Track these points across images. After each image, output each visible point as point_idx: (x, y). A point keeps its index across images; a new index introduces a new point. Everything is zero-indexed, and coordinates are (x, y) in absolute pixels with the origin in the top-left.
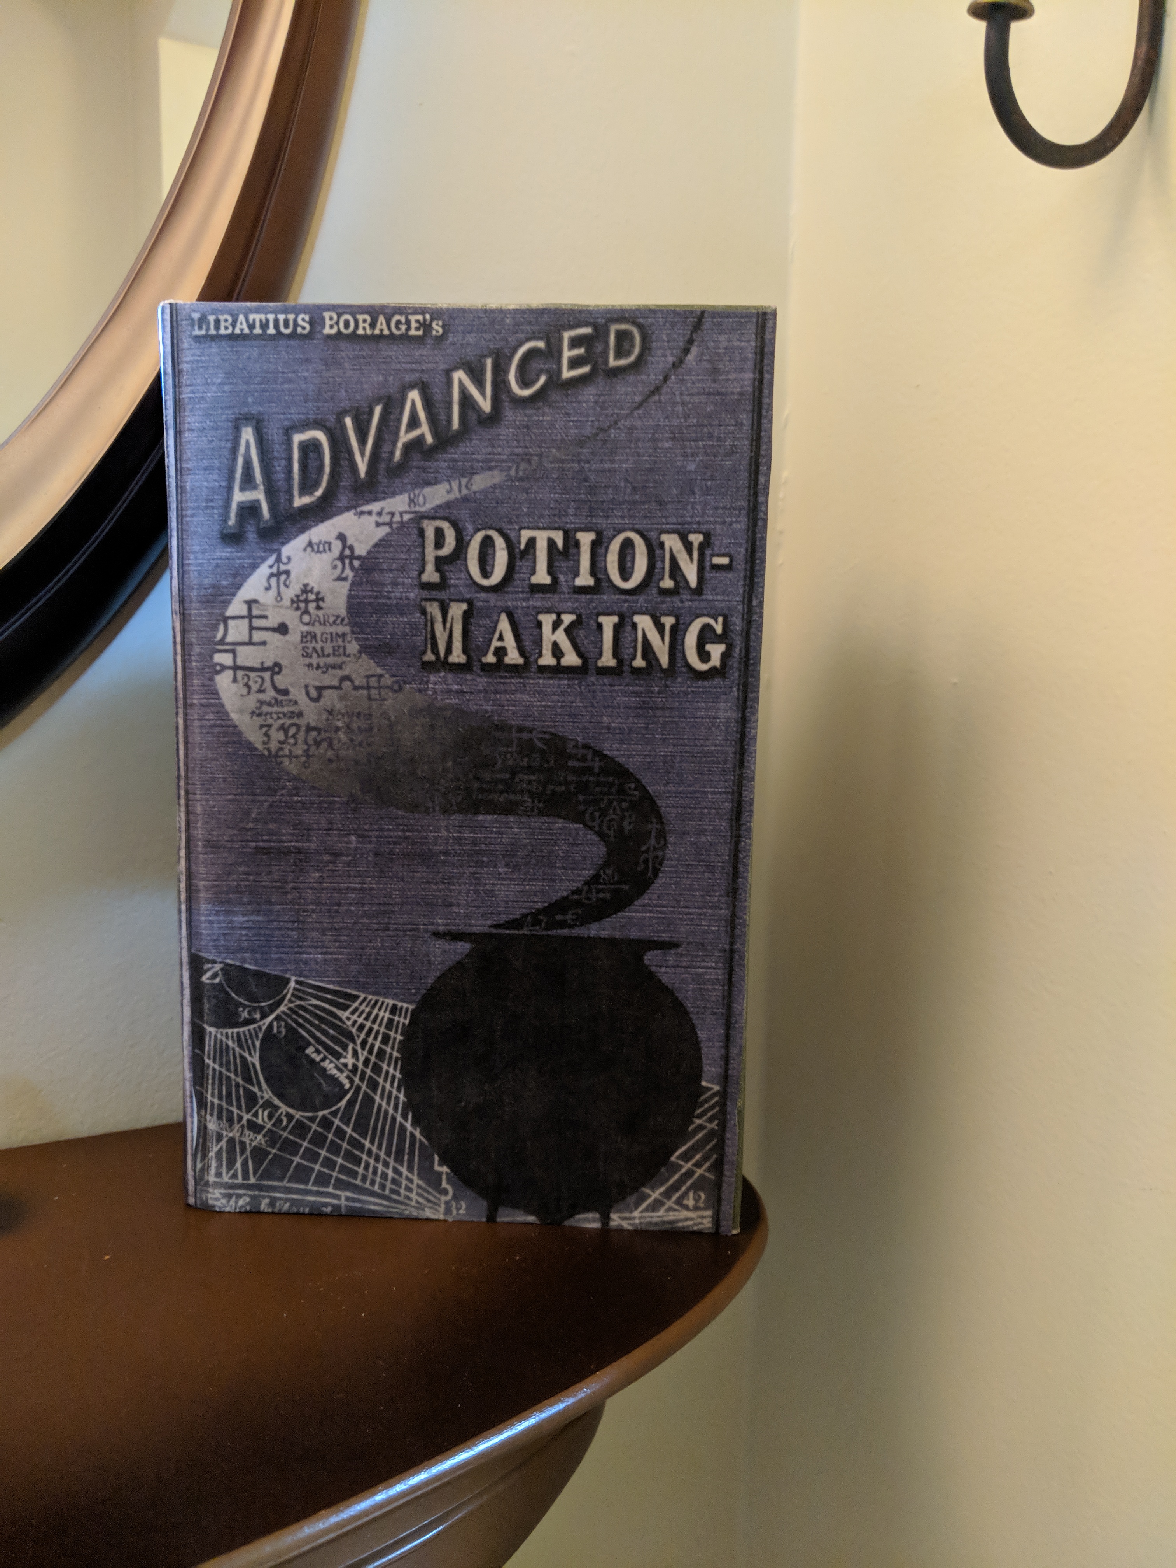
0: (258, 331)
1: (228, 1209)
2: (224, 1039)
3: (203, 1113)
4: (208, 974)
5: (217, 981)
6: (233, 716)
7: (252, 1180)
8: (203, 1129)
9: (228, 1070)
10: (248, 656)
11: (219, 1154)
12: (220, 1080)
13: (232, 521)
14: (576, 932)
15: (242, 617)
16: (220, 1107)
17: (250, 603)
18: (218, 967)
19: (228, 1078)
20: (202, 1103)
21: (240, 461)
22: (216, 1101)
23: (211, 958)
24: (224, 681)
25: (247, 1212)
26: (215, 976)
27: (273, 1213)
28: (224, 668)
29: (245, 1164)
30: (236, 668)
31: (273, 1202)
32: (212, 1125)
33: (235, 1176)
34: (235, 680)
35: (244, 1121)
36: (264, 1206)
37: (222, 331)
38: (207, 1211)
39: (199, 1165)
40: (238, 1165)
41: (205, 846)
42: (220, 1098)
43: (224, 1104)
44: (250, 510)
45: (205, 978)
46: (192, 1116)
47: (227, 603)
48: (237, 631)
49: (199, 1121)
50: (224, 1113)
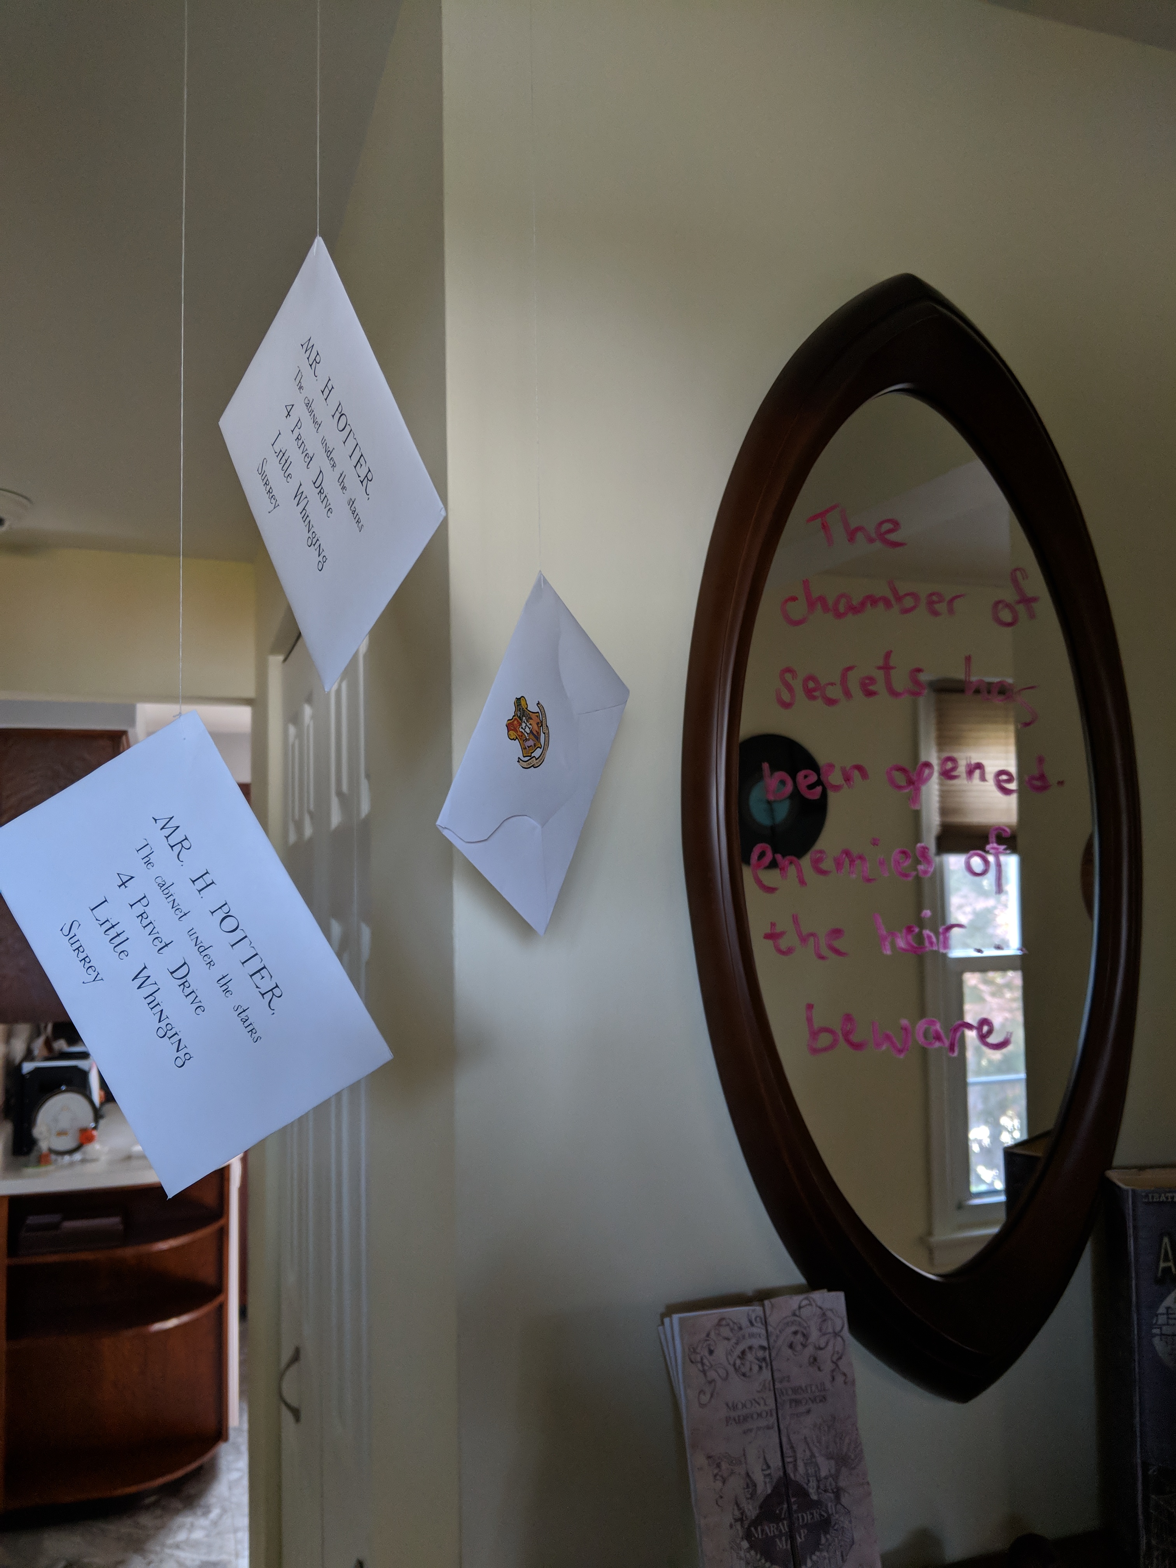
0: (1170, 1200)
2: (1159, 1501)
3: (1149, 1536)
6: (1160, 1355)
9: (1161, 1515)
10: (1166, 1330)
11: (1157, 1556)
12: (1158, 1520)
13: (1160, 1274)
15: (1163, 1314)
16: (1158, 1533)
17: (1168, 1308)
18: (1155, 1468)
19: (1161, 1520)
20: (1148, 1530)
21: (1163, 1251)
22: (1156, 1531)
23: (1152, 1463)
24: (1156, 1341)
26: (1155, 1471)
28: (1156, 1335)
29: (1170, 1562)
34: (1161, 1340)
37: (1155, 1200)
39: (1147, 1562)
40: (1167, 1562)
41: (1148, 1412)
42: (1158, 1528)
44: (1167, 1270)
45: (1150, 1472)
46: (1143, 1537)
47: (1158, 1308)
48: (1162, 1320)
49: (1147, 1539)
50: (1160, 1536)
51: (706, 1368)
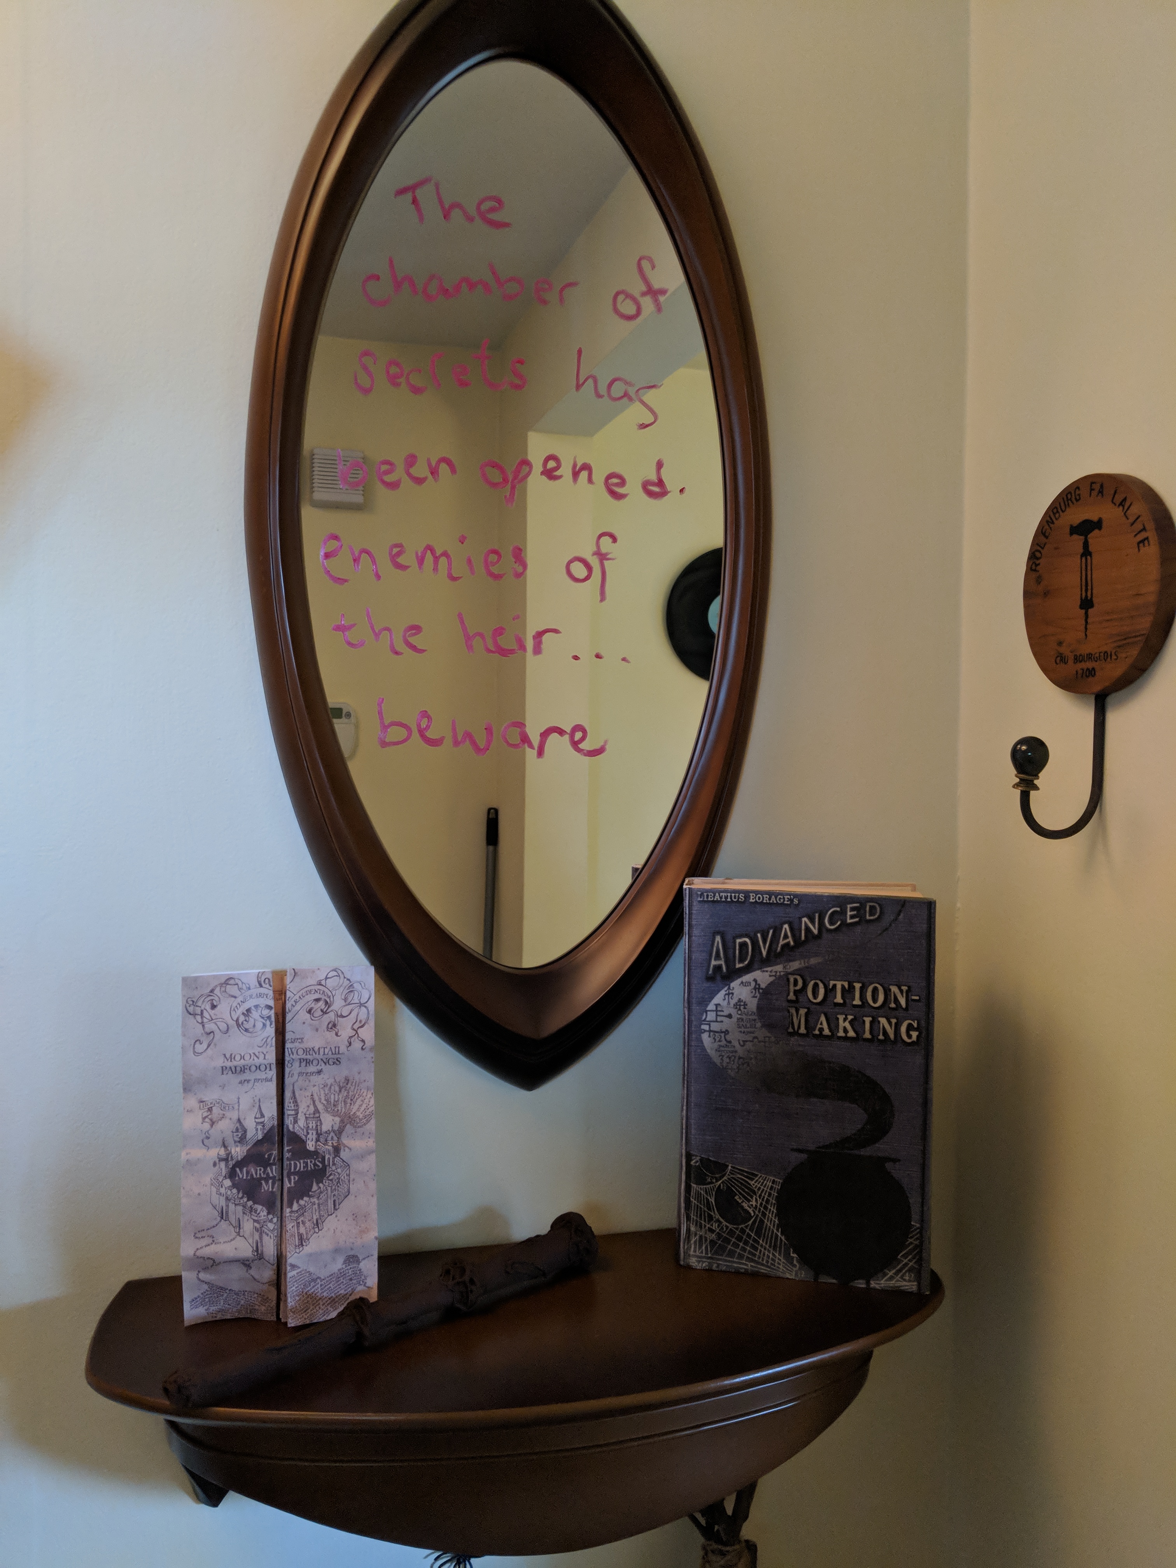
0: (723, 899)
1: (698, 1268)
2: (699, 1190)
3: (689, 1223)
4: (694, 1161)
5: (698, 1164)
6: (708, 1051)
7: (709, 1255)
8: (688, 1230)
9: (701, 1204)
10: (715, 1027)
11: (695, 1242)
12: (697, 1208)
13: (710, 972)
14: (856, 1152)
15: (713, 1011)
16: (697, 1221)
17: (717, 1005)
18: (698, 1158)
19: (701, 1208)
20: (688, 1218)
21: (715, 949)
22: (695, 1218)
23: (695, 1154)
24: (705, 1036)
25: (706, 1270)
26: (697, 1162)
27: (718, 1271)
28: (705, 1031)
29: (706, 1248)
30: (710, 1031)
31: (718, 1265)
32: (693, 1229)
33: (702, 1252)
34: (709, 1036)
35: (707, 1228)
36: (714, 1267)
37: (709, 899)
38: (689, 1267)
39: (686, 1247)
40: (704, 1248)
41: (694, 1105)
42: (697, 1216)
43: (698, 1219)
44: (718, 968)
45: (692, 1163)
46: (684, 1224)
47: (707, 1005)
48: (711, 1016)
49: (687, 1227)
50: (698, 1224)
51: (205, 1020)
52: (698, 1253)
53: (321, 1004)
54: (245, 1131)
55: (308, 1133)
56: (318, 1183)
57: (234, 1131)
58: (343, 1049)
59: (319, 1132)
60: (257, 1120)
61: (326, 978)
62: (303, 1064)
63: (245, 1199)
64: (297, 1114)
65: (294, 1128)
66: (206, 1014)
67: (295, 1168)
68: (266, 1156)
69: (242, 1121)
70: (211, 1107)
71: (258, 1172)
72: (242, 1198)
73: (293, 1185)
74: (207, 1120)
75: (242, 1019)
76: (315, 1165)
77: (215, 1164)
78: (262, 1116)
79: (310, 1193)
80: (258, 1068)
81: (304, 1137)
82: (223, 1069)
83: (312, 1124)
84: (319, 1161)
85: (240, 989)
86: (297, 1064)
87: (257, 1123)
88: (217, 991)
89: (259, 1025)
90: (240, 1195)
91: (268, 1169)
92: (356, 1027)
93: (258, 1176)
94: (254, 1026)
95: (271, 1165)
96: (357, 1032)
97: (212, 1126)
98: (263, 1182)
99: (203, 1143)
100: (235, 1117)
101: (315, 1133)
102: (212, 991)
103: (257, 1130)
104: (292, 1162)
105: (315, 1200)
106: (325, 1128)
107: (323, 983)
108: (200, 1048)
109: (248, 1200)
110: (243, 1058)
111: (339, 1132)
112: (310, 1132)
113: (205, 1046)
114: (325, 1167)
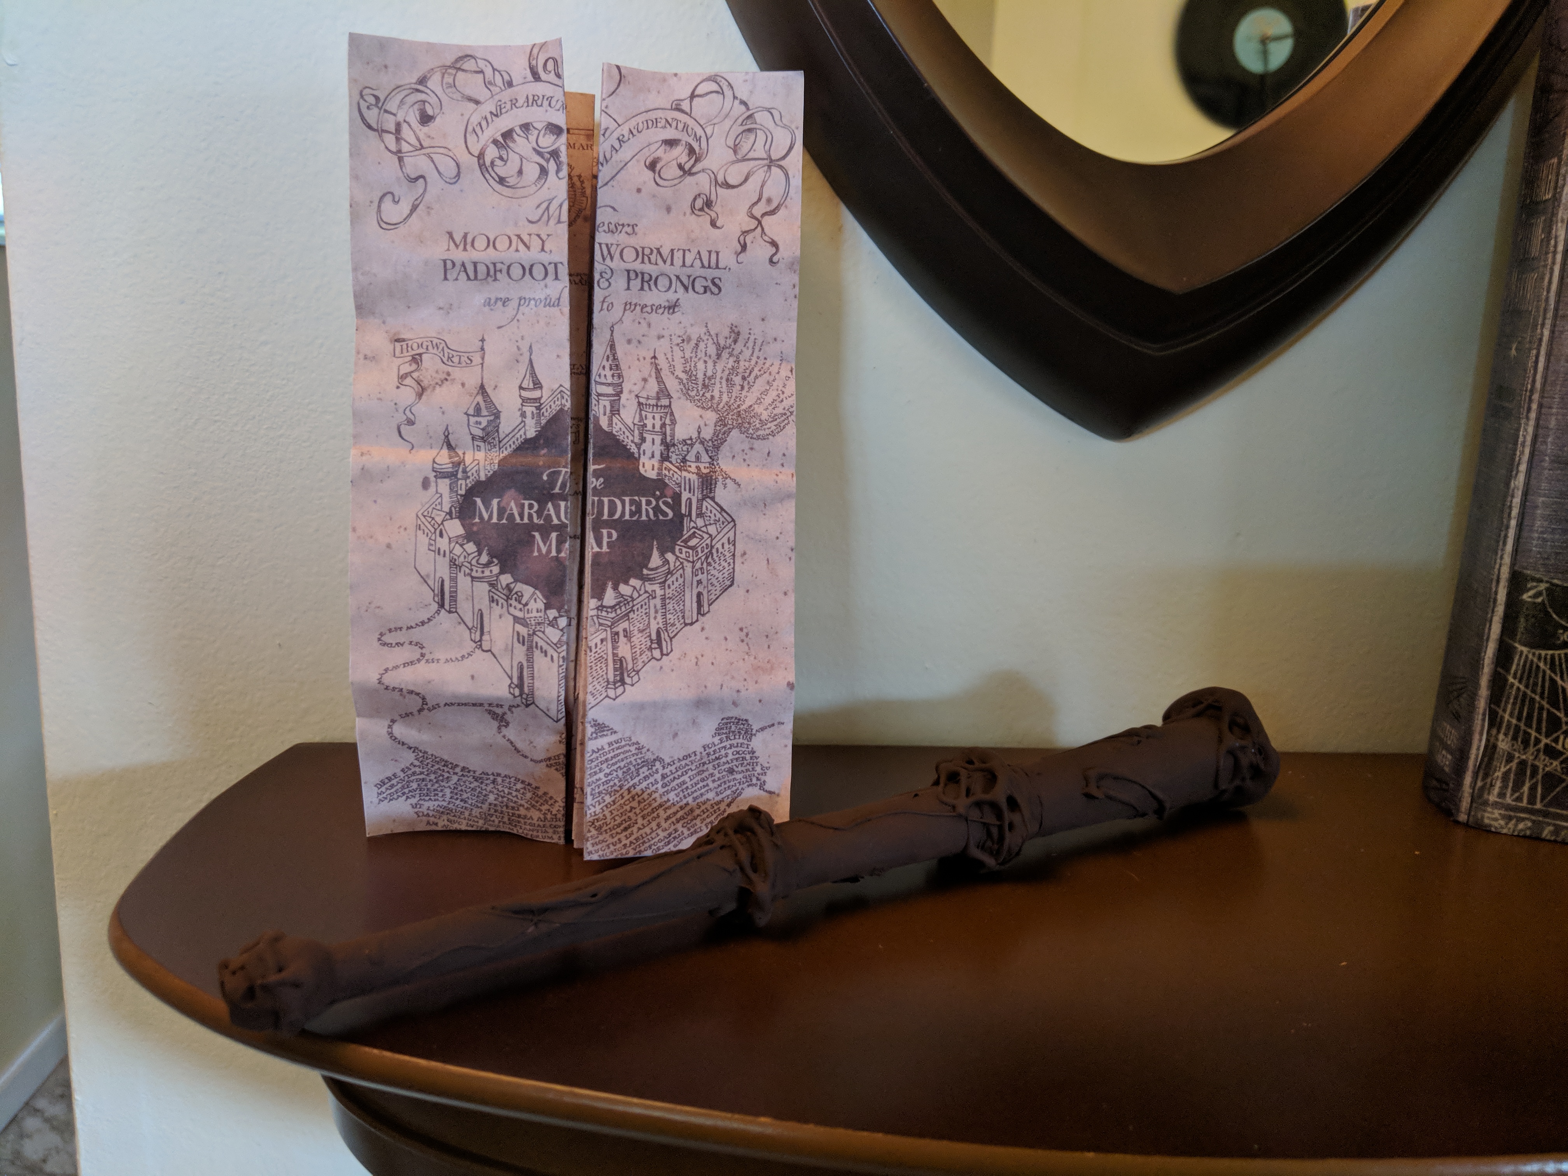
1: (1505, 831)
2: (1535, 660)
3: (1494, 732)
4: (1531, 593)
5: (1539, 600)
7: (1538, 806)
8: (1491, 749)
9: (1534, 691)
11: (1506, 776)
12: (1523, 701)
16: (1517, 728)
18: (1543, 586)
19: (1532, 700)
20: (1494, 721)
22: (1514, 721)
23: (1538, 576)
25: (1525, 837)
26: (1539, 594)
27: (1555, 841)
29: (1533, 789)
31: (1558, 830)
32: (1504, 744)
33: (1519, 799)
35: (1542, 745)
36: (1547, 833)
38: (1480, 829)
39: (1479, 784)
40: (1526, 789)
41: (1552, 462)
42: (1519, 719)
43: (1522, 725)
45: (1525, 597)
46: (1481, 734)
49: (1488, 740)
50: (1521, 733)
51: (405, 147)
52: (1509, 800)
53: (679, 153)
54: (497, 415)
55: (643, 440)
56: (662, 554)
57: (471, 412)
58: (727, 258)
59: (669, 439)
60: (525, 394)
61: (693, 96)
62: (636, 284)
63: (496, 569)
64: (619, 394)
65: (610, 424)
66: (406, 132)
67: (612, 512)
68: (545, 478)
69: (489, 390)
70: (420, 355)
71: (526, 511)
72: (487, 565)
73: (605, 549)
74: (408, 381)
75: (492, 153)
76: (657, 510)
77: (426, 484)
78: (538, 385)
79: (645, 572)
80: (528, 270)
81: (634, 449)
82: (447, 266)
83: (653, 420)
84: (666, 503)
85: (488, 84)
86: (620, 282)
87: (525, 400)
88: (434, 83)
89: (532, 171)
90: (484, 558)
91: (550, 505)
92: (758, 211)
93: (526, 520)
94: (520, 172)
95: (553, 498)
96: (760, 223)
97: (420, 395)
98: (537, 535)
99: (400, 432)
100: (473, 382)
101: (658, 439)
102: (422, 81)
103: (523, 415)
104: (606, 500)
105: (656, 587)
106: (682, 431)
107: (685, 106)
108: (393, 212)
109: (502, 572)
110: (491, 243)
111: (715, 446)
112: (649, 438)
113: (405, 207)
114: (679, 518)
